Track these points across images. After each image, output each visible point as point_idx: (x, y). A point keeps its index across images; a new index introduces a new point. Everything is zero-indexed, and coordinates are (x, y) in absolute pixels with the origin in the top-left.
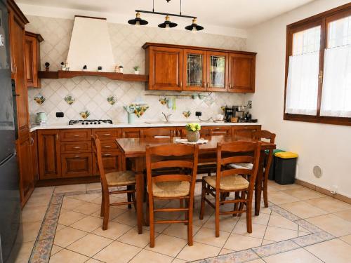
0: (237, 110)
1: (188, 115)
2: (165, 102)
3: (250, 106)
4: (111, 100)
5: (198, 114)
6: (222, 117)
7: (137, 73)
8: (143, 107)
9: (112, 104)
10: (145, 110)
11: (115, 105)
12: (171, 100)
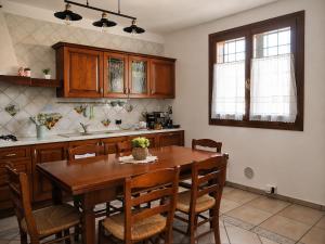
0: (159, 116)
1: (107, 123)
2: (82, 111)
3: (171, 112)
4: (11, 109)
5: (118, 122)
6: (144, 124)
7: (48, 77)
8: (55, 117)
9: (13, 115)
10: (57, 120)
11: (18, 116)
12: (88, 109)
